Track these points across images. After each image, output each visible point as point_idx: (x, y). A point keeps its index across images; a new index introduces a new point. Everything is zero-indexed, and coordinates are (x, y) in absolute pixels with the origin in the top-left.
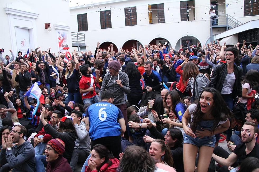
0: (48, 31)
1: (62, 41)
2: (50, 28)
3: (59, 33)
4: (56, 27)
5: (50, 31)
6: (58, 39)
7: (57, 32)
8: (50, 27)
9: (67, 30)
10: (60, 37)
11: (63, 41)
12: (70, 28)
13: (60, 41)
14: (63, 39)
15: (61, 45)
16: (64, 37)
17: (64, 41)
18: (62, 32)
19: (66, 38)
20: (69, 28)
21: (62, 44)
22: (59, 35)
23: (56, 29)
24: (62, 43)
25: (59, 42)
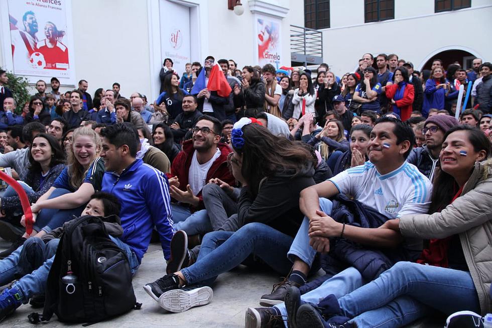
0: (234, 14)
1: (267, 43)
2: (239, 6)
3: (260, 22)
4: (255, 5)
5: (240, 13)
6: (257, 36)
7: (256, 20)
8: (241, 5)
9: (281, 18)
10: (263, 33)
11: (270, 45)
12: (289, 11)
13: (261, 43)
14: (270, 39)
15: (264, 54)
16: (272, 35)
17: (272, 45)
18: (267, 21)
19: (277, 36)
20: (286, 13)
21: (266, 51)
22: (259, 29)
23: (253, 12)
24: (266, 48)
25: (259, 46)
